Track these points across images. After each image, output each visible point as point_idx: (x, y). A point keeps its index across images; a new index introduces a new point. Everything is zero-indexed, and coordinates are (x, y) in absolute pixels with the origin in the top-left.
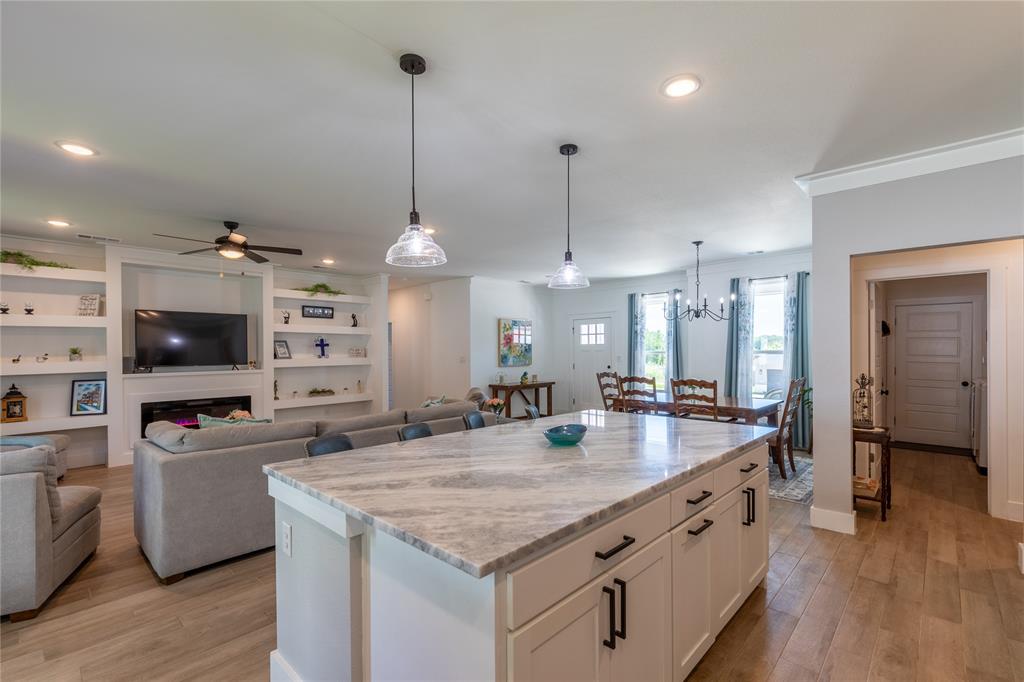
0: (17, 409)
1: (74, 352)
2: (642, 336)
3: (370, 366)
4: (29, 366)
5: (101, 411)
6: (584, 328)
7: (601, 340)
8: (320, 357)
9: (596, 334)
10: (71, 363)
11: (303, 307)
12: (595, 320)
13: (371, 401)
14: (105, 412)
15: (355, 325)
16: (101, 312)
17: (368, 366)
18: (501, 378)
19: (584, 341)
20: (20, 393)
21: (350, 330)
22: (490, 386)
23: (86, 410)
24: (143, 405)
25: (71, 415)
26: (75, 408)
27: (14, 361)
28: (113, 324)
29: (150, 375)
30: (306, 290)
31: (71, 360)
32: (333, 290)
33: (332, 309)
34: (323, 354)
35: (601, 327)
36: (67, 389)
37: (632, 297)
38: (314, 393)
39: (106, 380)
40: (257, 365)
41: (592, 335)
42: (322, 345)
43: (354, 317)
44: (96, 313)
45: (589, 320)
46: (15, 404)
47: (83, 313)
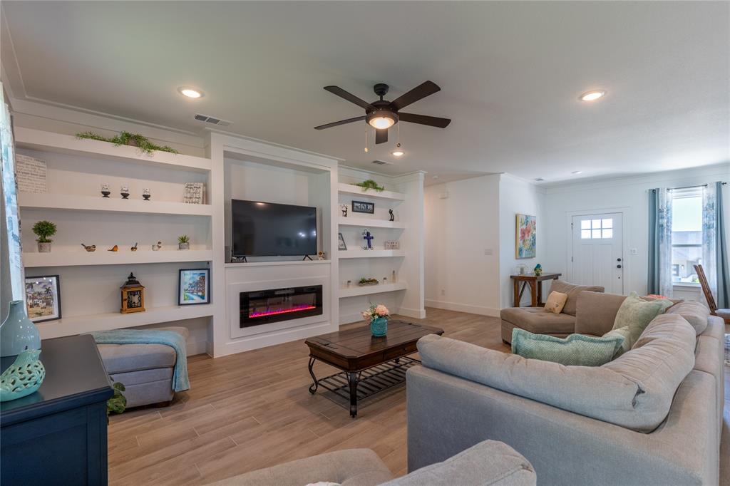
0: (135, 299)
1: (183, 240)
2: (668, 230)
3: (403, 257)
4: (146, 255)
5: (206, 301)
6: (585, 224)
7: (608, 234)
8: (366, 249)
9: (602, 229)
10: (180, 251)
11: (353, 202)
12: (601, 215)
13: (405, 290)
14: (209, 302)
15: (392, 220)
16: (206, 199)
17: (402, 258)
18: (522, 270)
19: (585, 235)
20: (138, 283)
21: (389, 224)
22: (511, 277)
23: (193, 299)
24: (241, 294)
25: (179, 304)
26: (182, 298)
27: (132, 248)
28: (217, 212)
29: (245, 264)
30: (358, 185)
31: (180, 248)
32: (378, 186)
33: (373, 205)
34: (370, 247)
35: (608, 223)
36: (174, 278)
37: (654, 193)
38: (363, 282)
39: (209, 270)
40: (324, 256)
41: (596, 229)
42: (368, 237)
43: (391, 212)
44: (201, 201)
45: (591, 216)
46: (133, 293)
47: (189, 200)
